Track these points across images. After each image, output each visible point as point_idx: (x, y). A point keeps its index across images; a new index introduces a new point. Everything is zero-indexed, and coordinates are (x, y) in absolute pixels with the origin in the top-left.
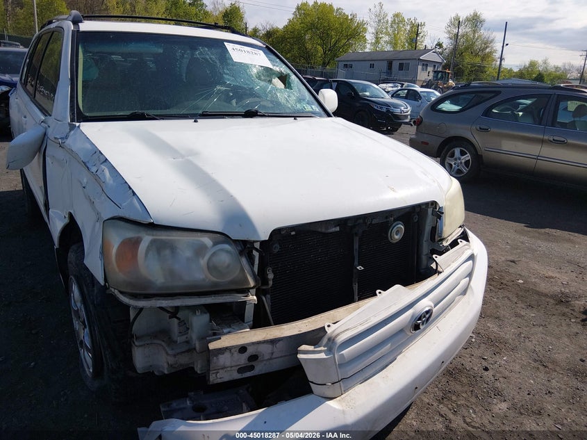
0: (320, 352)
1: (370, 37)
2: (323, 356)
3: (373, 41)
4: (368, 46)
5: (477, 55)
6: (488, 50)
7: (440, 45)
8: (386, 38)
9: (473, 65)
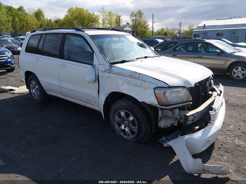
0: (213, 112)
1: (100, 21)
2: (214, 113)
3: (102, 23)
4: (100, 25)
5: (142, 27)
6: (146, 25)
7: (128, 24)
8: (107, 22)
9: (142, 31)
